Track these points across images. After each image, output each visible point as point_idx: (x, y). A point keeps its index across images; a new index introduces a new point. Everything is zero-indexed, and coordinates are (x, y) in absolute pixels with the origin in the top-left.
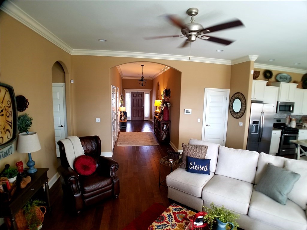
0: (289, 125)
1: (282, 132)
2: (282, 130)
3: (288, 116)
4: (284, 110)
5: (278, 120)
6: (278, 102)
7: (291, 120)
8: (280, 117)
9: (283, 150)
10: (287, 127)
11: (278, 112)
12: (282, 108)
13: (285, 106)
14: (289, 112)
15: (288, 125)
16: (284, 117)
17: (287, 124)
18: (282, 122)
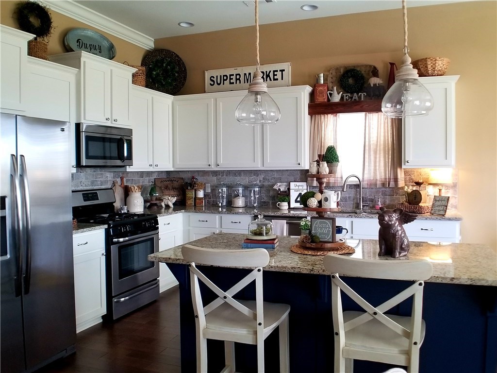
0: (126, 207)
1: (107, 232)
2: (106, 226)
3: (119, 180)
4: (100, 154)
5: (89, 195)
6: (78, 126)
7: (127, 192)
8: (93, 183)
9: (122, 299)
10: (121, 215)
11: (84, 162)
12: (96, 149)
13: (103, 140)
14: (118, 162)
15: (122, 209)
16: (106, 182)
17: (117, 204)
18: (102, 199)
